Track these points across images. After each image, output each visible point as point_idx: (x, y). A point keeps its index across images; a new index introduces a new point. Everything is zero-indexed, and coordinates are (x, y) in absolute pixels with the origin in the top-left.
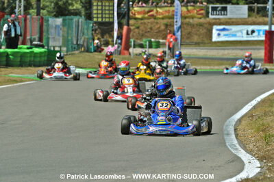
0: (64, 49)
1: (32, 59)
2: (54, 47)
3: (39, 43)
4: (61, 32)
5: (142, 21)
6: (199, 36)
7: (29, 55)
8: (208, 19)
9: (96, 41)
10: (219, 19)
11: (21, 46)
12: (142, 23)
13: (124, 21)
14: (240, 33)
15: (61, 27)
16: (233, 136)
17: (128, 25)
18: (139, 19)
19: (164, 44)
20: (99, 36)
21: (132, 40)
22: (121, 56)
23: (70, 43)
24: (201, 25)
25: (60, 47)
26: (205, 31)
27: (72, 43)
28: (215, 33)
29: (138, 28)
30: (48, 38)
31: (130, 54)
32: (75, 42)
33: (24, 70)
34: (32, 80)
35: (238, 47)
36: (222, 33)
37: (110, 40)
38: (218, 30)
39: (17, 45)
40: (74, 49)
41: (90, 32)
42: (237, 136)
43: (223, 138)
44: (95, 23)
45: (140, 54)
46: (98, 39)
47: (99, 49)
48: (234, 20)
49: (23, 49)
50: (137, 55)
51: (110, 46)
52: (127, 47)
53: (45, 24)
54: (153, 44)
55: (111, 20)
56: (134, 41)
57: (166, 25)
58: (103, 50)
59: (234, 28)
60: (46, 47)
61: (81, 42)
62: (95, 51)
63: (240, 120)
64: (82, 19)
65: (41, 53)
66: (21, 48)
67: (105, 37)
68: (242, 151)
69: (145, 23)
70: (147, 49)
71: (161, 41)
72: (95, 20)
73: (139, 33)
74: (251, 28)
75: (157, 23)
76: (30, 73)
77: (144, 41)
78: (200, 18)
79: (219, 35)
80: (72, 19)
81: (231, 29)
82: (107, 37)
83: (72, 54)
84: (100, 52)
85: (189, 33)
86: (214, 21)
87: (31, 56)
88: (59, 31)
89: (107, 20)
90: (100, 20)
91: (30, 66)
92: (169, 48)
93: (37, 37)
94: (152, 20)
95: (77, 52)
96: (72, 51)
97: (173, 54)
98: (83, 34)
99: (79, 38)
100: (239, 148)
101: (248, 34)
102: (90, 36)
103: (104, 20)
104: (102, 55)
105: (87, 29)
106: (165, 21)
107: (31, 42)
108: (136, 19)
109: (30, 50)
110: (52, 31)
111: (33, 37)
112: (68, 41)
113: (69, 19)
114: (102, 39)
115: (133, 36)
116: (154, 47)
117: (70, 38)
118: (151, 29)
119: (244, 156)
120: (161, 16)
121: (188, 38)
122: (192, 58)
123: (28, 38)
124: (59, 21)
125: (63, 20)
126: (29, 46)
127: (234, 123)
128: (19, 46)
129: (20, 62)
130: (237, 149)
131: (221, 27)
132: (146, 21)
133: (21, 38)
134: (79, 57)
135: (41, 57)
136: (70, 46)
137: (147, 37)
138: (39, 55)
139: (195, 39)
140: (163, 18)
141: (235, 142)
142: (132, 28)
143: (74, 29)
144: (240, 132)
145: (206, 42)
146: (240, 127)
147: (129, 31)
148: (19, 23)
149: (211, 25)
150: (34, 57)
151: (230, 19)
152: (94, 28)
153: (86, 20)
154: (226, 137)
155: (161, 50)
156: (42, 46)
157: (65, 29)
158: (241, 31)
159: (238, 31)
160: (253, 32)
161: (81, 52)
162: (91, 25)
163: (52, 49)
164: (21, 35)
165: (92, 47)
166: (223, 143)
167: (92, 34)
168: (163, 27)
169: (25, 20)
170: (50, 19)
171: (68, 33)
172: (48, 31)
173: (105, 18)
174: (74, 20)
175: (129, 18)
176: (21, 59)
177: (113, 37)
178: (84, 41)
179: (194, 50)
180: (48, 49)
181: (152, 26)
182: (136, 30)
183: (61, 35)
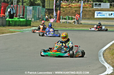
0: (33, 19)
1: (19, 23)
2: (29, 19)
3: (22, 17)
4: (32, 12)
5: (66, 9)
6: (89, 15)
7: (18, 22)
8: (93, 9)
9: (46, 17)
10: (97, 8)
11: (15, 18)
12: (65, 10)
13: (58, 8)
14: (106, 14)
15: (32, 10)
16: (102, 57)
17: (60, 10)
18: (64, 8)
19: (75, 19)
20: (48, 14)
21: (61, 16)
22: (57, 23)
23: (35, 17)
24: (90, 11)
25: (31, 18)
26: (92, 13)
27: (36, 17)
29: (64, 11)
30: (26, 15)
31: (60, 22)
32: (38, 17)
33: (16, 27)
34: (19, 32)
35: (105, 20)
36: (99, 14)
37: (52, 16)
38: (97, 13)
39: (13, 17)
40: (37, 19)
41: (44, 13)
42: (104, 57)
43: (98, 58)
44: (46, 9)
45: (65, 22)
46: (47, 16)
47: (48, 20)
48: (104, 9)
49: (16, 19)
50: (63, 22)
51: (52, 19)
52: (59, 19)
53: (25, 9)
54: (70, 18)
55: (53, 8)
56: (62, 17)
57: (76, 11)
58: (49, 20)
59: (104, 13)
60: (25, 19)
61: (40, 17)
62: (46, 21)
63: (105, 50)
64: (41, 7)
65: (23, 21)
66: (15, 19)
67: (50, 15)
68: (106, 63)
69: (67, 10)
70: (67, 20)
71: (73, 17)
72: (46, 8)
73: (64, 14)
74: (111, 13)
75: (72, 10)
76: (18, 29)
77: (66, 17)
78: (90, 8)
79: (97, 15)
80: (36, 7)
81: (103, 13)
82: (51, 15)
83: (36, 22)
84: (48, 21)
85: (85, 14)
86: (96, 9)
87: (19, 22)
88: (31, 12)
89: (51, 8)
90: (48, 8)
91: (18, 26)
92: (77, 20)
93: (22, 14)
94: (70, 8)
95: (38, 21)
96: (36, 20)
97: (78, 22)
98: (41, 13)
99: (39, 15)
100: (105, 62)
101: (109, 15)
102: (44, 14)
103: (50, 8)
104: (49, 22)
105: (43, 11)
106: (75, 9)
107: (19, 16)
108: (63, 8)
109: (19, 19)
110: (28, 12)
111: (20, 14)
112: (35, 16)
113: (35, 7)
114: (49, 16)
115: (62, 15)
116: (70, 19)
117: (35, 15)
118: (69, 12)
119: (106, 65)
120: (73, 7)
121: (85, 16)
122: (86, 24)
123: (18, 14)
124: (31, 8)
125: (33, 7)
126: (18, 18)
127: (103, 52)
128: (14, 18)
129: (15, 24)
130: (103, 62)
132: (67, 9)
133: (15, 15)
134: (39, 23)
135: (23, 22)
136: (35, 18)
137: (67, 15)
138: (22, 22)
139: (88, 16)
140: (74, 8)
141: (103, 59)
142: (61, 11)
143: (37, 12)
144: (105, 55)
145: (92, 18)
146: (105, 53)
147: (60, 13)
148: (14, 8)
149: (94, 11)
150: (20, 22)
151: (102, 9)
152: (46, 11)
153: (42, 7)
154: (99, 57)
155: (73, 21)
156: (24, 18)
157: (34, 11)
161: (40, 21)
162: (45, 10)
163: (28, 19)
164: (15, 13)
165: (45, 19)
166: (98, 60)
167: (45, 14)
168: (74, 12)
169: (17, 7)
170: (28, 7)
171: (35, 13)
172: (26, 12)
173: (50, 7)
174: (37, 8)
175: (60, 7)
176: (15, 23)
177: (53, 15)
178: (41, 17)
179: (87, 21)
180: (26, 19)
181: (70, 11)
182: (63, 12)
183: (32, 14)
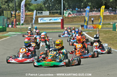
8: (37, 16)
14: (47, 20)
28: (39, 20)
36: (42, 20)
38: (40, 19)
48: (45, 16)
72: (5, 17)
74: (50, 18)
79: (40, 21)
81: (44, 19)
86: (39, 16)
94: (19, 16)
101: (49, 20)
131: (41, 18)
149: (38, 18)
158: (47, 19)
159: (46, 19)
160: (51, 19)
